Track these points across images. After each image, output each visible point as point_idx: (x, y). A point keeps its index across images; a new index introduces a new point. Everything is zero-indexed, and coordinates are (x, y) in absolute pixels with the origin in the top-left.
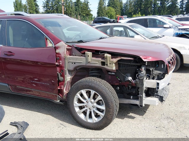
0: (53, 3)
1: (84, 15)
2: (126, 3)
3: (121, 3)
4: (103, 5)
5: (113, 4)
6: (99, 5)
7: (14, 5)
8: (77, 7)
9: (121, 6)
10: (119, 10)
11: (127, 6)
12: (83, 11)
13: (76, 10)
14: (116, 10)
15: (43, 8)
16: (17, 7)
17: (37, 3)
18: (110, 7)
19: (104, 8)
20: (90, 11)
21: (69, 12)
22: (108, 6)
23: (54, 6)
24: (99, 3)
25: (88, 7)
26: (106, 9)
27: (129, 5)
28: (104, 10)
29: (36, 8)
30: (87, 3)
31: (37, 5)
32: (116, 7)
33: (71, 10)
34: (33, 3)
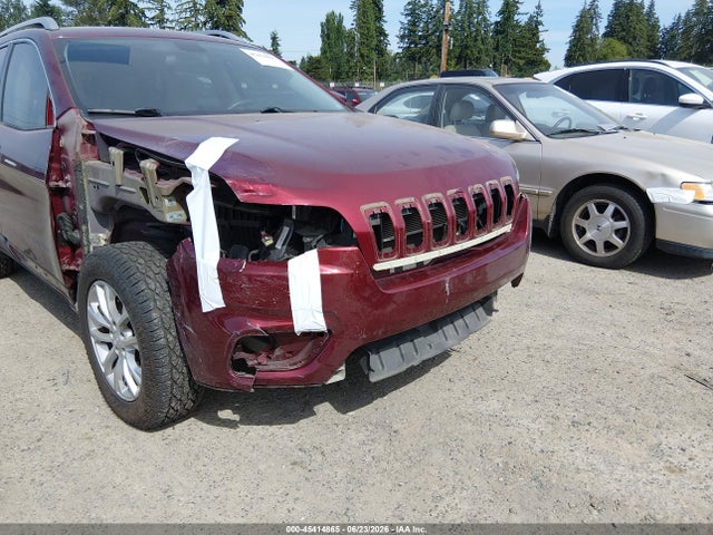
0: (430, 26)
1: (522, 62)
2: (672, 29)
3: (655, 26)
4: (589, 31)
5: (624, 30)
6: (575, 31)
7: (323, 31)
8: (500, 37)
9: (651, 38)
10: (644, 50)
11: (673, 37)
12: (519, 52)
13: (497, 49)
14: (631, 49)
15: (398, 40)
16: (328, 38)
17: (385, 27)
18: (610, 39)
19: (589, 42)
20: (544, 50)
21: (476, 53)
22: (605, 35)
23: (433, 34)
24: (577, 26)
25: (538, 38)
26: (598, 47)
27: (683, 33)
28: (590, 49)
29: (380, 41)
30: (536, 26)
31: (382, 33)
32: (634, 38)
33: (482, 47)
34: (372, 27)
